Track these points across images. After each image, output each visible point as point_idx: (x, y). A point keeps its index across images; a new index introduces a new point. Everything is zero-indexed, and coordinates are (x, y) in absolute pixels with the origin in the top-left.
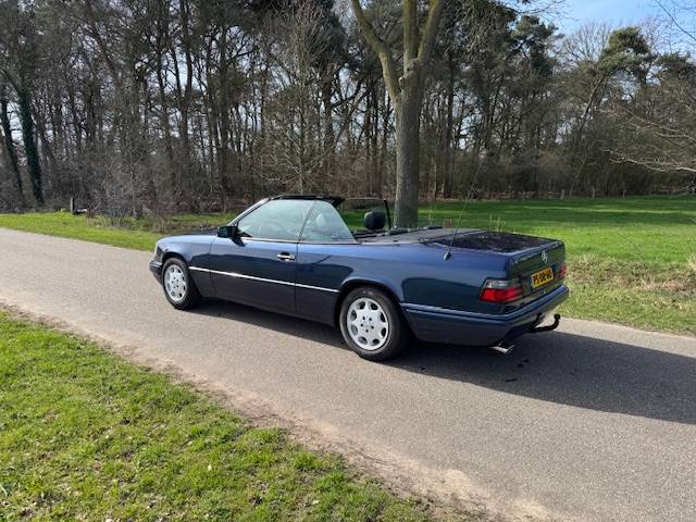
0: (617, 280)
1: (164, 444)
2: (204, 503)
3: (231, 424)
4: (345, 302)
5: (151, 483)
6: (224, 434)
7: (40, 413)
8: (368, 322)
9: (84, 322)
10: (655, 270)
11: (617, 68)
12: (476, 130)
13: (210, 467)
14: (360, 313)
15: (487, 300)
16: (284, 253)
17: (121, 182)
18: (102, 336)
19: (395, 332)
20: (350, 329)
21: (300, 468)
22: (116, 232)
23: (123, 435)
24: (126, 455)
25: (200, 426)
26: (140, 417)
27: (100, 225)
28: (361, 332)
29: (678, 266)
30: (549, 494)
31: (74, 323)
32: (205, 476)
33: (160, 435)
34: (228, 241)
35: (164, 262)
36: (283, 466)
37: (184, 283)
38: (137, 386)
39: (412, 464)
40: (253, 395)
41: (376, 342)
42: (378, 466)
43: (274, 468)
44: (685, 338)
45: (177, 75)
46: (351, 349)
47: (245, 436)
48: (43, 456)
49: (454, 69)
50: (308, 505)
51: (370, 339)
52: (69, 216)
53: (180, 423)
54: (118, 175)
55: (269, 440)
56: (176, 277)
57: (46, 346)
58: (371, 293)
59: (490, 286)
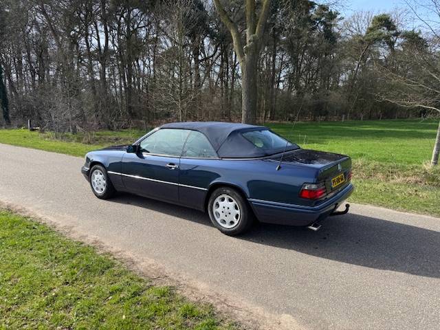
0: (380, 175)
1: (92, 299)
3: (138, 284)
4: (211, 197)
5: (84, 329)
6: (133, 291)
7: (7, 278)
8: (227, 209)
9: (37, 209)
10: (403, 169)
11: (377, 40)
12: (290, 77)
13: (124, 317)
14: (221, 204)
16: (171, 164)
17: (62, 109)
18: (50, 218)
20: (215, 215)
21: (185, 316)
22: (59, 144)
23: (65, 293)
24: (66, 307)
25: (116, 286)
26: (76, 279)
27: (48, 138)
28: (222, 216)
29: (416, 167)
31: (30, 209)
32: (121, 323)
33: (90, 292)
34: (134, 155)
35: (91, 167)
36: (173, 315)
37: (105, 182)
38: (73, 256)
39: (259, 310)
40: (151, 261)
41: (232, 223)
42: (236, 312)
43: (167, 316)
44: (426, 217)
45: (98, 40)
46: (215, 227)
47: (147, 292)
48: (9, 309)
49: (276, 38)
51: (228, 221)
52: (27, 132)
53: (102, 283)
54: (60, 105)
55: (163, 295)
56: (99, 178)
57: (12, 227)
58: (228, 191)
59: (306, 188)
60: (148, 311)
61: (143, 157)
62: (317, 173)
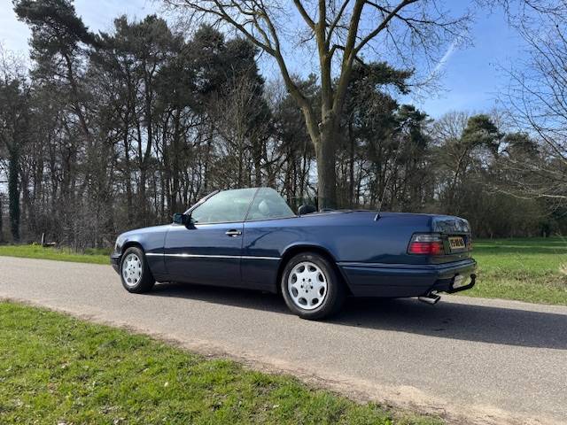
2: (162, 409)
4: (287, 268)
5: (106, 396)
6: (178, 363)
9: (47, 301)
10: (534, 275)
11: (477, 143)
12: (372, 186)
13: (166, 384)
14: (300, 276)
15: (415, 253)
16: (231, 231)
17: (87, 215)
18: (63, 309)
19: (332, 288)
20: (291, 293)
21: (257, 383)
23: (80, 365)
24: (82, 379)
26: (97, 354)
29: (551, 272)
31: (37, 301)
32: (160, 390)
33: (116, 366)
34: (182, 227)
35: (123, 253)
36: (239, 383)
37: (140, 269)
38: (94, 335)
39: (364, 383)
41: (315, 301)
42: (332, 384)
43: (229, 386)
45: (140, 141)
49: (353, 143)
50: (268, 409)
51: (309, 299)
52: (40, 248)
53: (137, 357)
55: (224, 366)
56: (133, 266)
58: (310, 257)
59: (417, 240)
60: (202, 380)
61: (195, 228)
62: (430, 221)
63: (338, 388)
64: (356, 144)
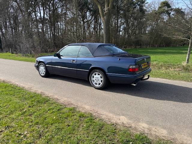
0: (163, 68)
1: (41, 112)
2: (53, 127)
3: (60, 106)
4: (91, 74)
5: (38, 122)
6: (58, 109)
7: (5, 105)
8: (97, 79)
9: (16, 81)
10: (174, 65)
11: (163, 12)
13: (54, 117)
14: (95, 76)
15: (130, 71)
16: (73, 60)
17: (25, 44)
18: (21, 85)
19: (105, 81)
20: (92, 81)
21: (80, 117)
22: (24, 58)
23: (29, 110)
24: (30, 115)
25: (51, 107)
26: (34, 105)
27: (20, 56)
28: (95, 81)
29: (179, 64)
30: (148, 122)
31: (13, 81)
32: (53, 120)
33: (40, 110)
34: (57, 58)
35: (38, 64)
36: (75, 117)
37: (45, 70)
38: (32, 97)
39: (111, 115)
40: (66, 99)
41: (100, 84)
42: (101, 115)
43: (73, 117)
44: (182, 82)
46: (92, 87)
47: (64, 109)
48: (6, 116)
50: (83, 126)
51: (98, 83)
52: (10, 54)
53: (45, 106)
54: (24, 41)
55: (71, 110)
56: (42, 69)
57: (5, 88)
58: (98, 71)
59: (131, 67)
60: (64, 116)
61: (61, 58)
62: (136, 61)
63: (103, 117)
64: (120, 13)
